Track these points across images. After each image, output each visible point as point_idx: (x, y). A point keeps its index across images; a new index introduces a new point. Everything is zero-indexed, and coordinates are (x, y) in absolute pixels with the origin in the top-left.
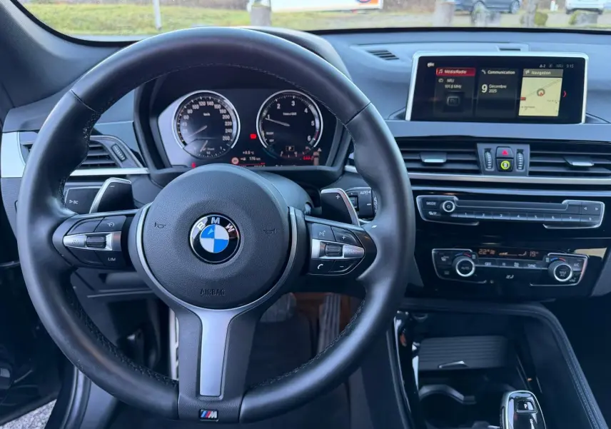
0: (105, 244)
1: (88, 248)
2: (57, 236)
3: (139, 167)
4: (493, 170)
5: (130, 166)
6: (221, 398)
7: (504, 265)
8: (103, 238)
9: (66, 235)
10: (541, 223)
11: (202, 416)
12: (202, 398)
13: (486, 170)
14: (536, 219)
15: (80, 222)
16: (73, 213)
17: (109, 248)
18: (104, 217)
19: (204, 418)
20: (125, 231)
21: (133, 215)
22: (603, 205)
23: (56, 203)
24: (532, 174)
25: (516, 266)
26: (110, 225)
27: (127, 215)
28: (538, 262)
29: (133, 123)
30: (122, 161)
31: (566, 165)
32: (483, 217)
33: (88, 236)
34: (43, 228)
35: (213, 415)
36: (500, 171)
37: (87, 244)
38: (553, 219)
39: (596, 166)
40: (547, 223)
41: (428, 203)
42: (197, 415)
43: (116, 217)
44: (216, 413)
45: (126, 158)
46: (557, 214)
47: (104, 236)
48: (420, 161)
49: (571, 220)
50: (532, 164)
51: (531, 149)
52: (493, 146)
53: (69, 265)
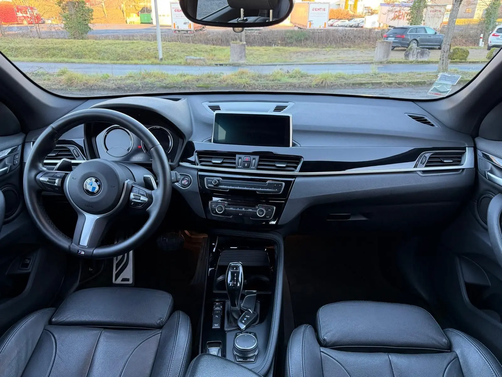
0: (55, 183)
1: (48, 183)
2: (38, 177)
3: (84, 160)
4: (241, 167)
5: (81, 160)
6: (87, 247)
7: (238, 209)
8: (54, 180)
9: (41, 177)
10: (255, 191)
11: (79, 253)
12: (80, 246)
13: (238, 166)
14: (253, 189)
15: (47, 173)
16: (46, 169)
17: (56, 185)
18: (57, 172)
19: (79, 254)
20: (63, 179)
21: (68, 174)
22: (284, 184)
23: (40, 165)
24: (258, 169)
25: (243, 209)
26: (58, 176)
27: (66, 173)
28: (253, 208)
29: (84, 140)
30: (77, 157)
31: (274, 166)
32: (231, 187)
33: (49, 179)
34: (33, 173)
35: (83, 253)
36: (244, 167)
37: (48, 182)
38: (260, 189)
39: (287, 166)
40: (258, 191)
41: (209, 181)
42: (77, 252)
43: (61, 173)
44: (84, 252)
45: (79, 156)
46: (262, 187)
47: (55, 179)
48: (211, 162)
49: (268, 190)
50: (259, 165)
51: (260, 158)
52: (242, 156)
53: (41, 188)
